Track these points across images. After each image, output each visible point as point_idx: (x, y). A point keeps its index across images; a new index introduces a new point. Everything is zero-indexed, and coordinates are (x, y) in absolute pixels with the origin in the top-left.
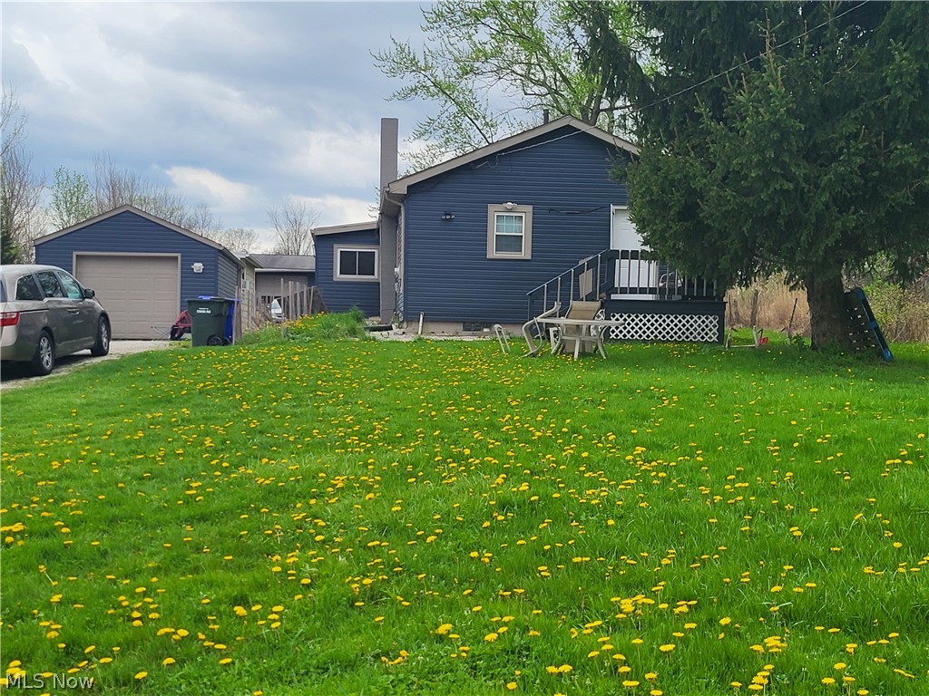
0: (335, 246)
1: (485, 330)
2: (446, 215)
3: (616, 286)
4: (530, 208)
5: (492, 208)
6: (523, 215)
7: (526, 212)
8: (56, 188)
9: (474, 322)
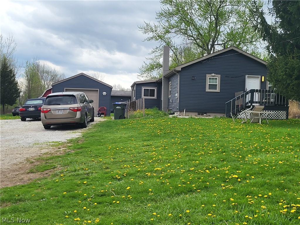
0: (142, 87)
1: (205, 115)
2: (193, 77)
3: (254, 101)
4: (219, 76)
5: (207, 75)
6: (218, 78)
7: (218, 77)
8: (26, 67)
9: (201, 112)
